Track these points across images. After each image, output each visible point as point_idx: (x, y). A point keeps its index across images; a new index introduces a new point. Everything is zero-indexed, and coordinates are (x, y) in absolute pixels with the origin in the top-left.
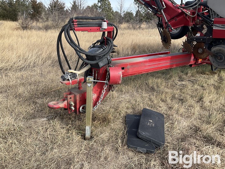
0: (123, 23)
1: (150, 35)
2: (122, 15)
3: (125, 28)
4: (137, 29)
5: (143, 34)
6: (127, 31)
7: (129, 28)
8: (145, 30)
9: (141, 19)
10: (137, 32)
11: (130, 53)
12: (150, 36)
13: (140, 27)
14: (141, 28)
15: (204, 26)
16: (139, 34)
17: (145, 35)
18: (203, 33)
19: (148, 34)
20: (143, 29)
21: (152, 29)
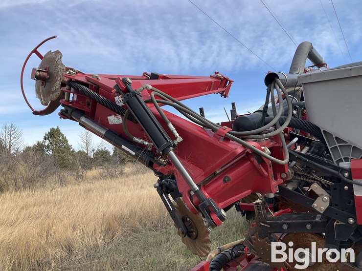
0: (94, 168)
1: (140, 185)
2: (91, 155)
3: (95, 178)
4: (117, 177)
5: (129, 186)
6: (97, 184)
7: (102, 176)
8: (131, 178)
9: (124, 159)
10: (117, 182)
11: (100, 241)
12: (142, 187)
13: (122, 173)
14: (124, 173)
15: (316, 187)
16: (120, 187)
17: (132, 187)
18: (318, 209)
19: (138, 184)
20: (127, 176)
21: (143, 173)
